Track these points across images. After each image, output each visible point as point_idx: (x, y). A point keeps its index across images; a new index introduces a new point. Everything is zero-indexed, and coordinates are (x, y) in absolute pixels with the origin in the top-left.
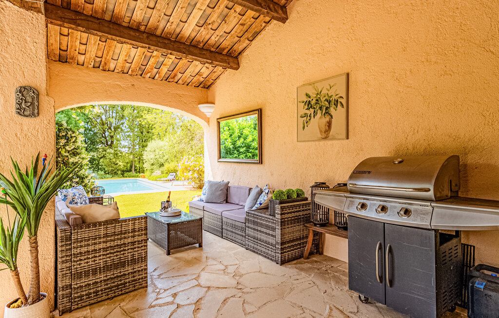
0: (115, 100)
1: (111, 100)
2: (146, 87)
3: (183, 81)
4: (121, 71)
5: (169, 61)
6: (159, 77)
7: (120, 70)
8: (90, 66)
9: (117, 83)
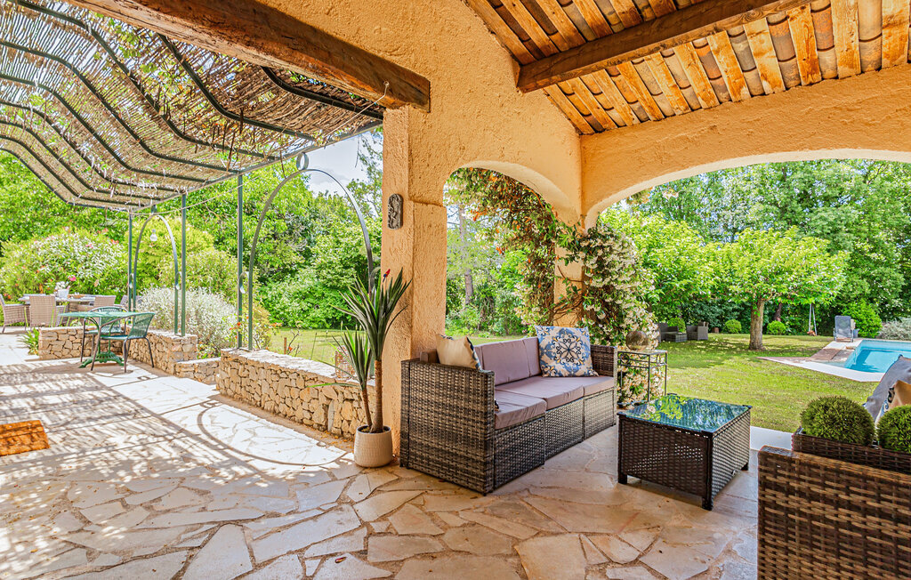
0: (674, 171)
1: (667, 173)
2: (743, 121)
3: (852, 66)
4: (687, 109)
5: (762, 42)
6: (774, 85)
7: (683, 107)
8: (634, 122)
9: (680, 135)
